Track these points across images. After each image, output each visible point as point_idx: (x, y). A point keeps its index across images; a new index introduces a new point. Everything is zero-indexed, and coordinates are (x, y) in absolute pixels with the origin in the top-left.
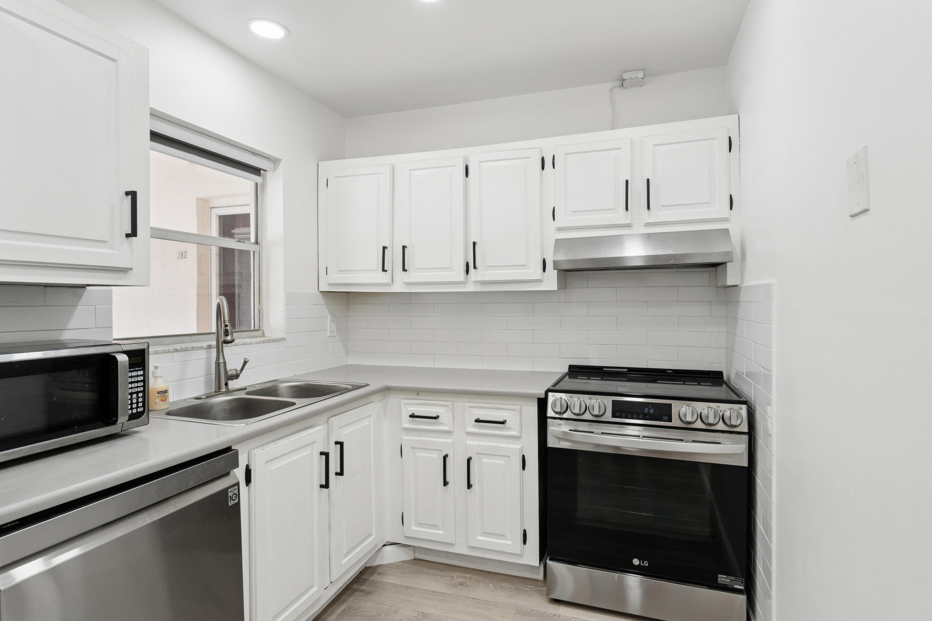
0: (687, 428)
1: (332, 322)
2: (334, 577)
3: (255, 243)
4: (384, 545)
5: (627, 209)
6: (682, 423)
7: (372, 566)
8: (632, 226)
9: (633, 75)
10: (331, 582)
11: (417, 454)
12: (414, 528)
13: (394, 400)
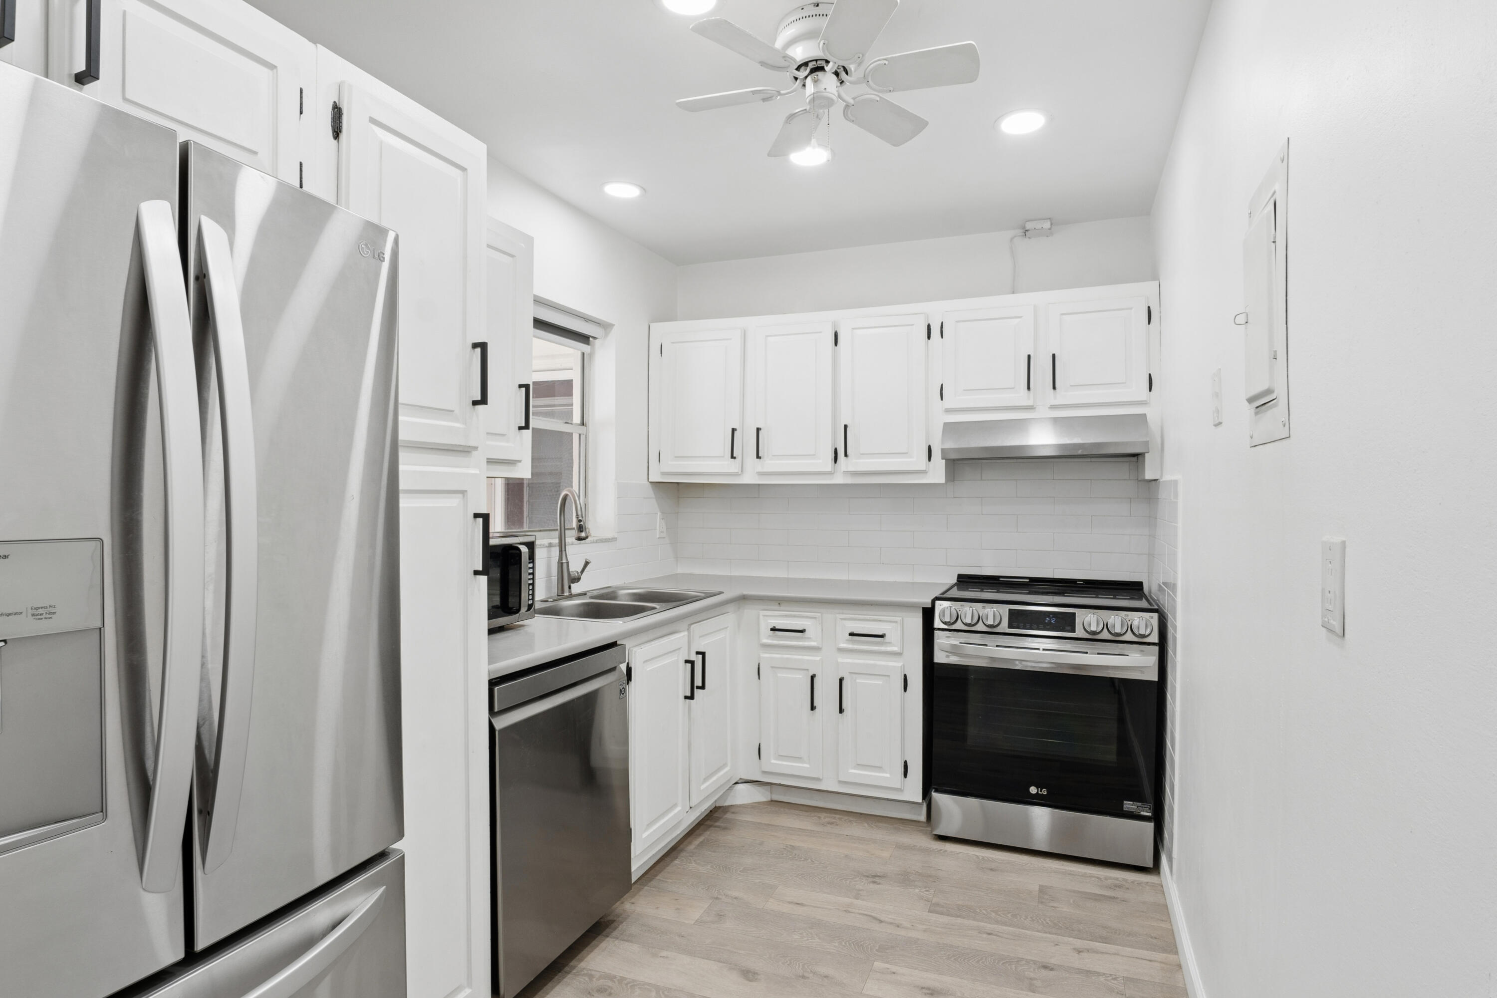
0: (1093, 639)
1: (661, 520)
2: (695, 801)
3: (581, 423)
4: (736, 783)
5: (1029, 388)
6: (1087, 634)
7: (723, 806)
8: (1035, 408)
9: (1038, 225)
10: (691, 808)
11: (779, 675)
12: (773, 761)
13: (750, 612)
